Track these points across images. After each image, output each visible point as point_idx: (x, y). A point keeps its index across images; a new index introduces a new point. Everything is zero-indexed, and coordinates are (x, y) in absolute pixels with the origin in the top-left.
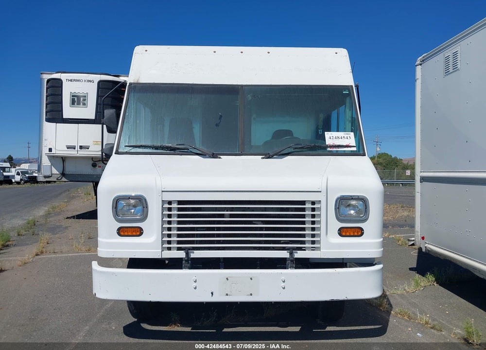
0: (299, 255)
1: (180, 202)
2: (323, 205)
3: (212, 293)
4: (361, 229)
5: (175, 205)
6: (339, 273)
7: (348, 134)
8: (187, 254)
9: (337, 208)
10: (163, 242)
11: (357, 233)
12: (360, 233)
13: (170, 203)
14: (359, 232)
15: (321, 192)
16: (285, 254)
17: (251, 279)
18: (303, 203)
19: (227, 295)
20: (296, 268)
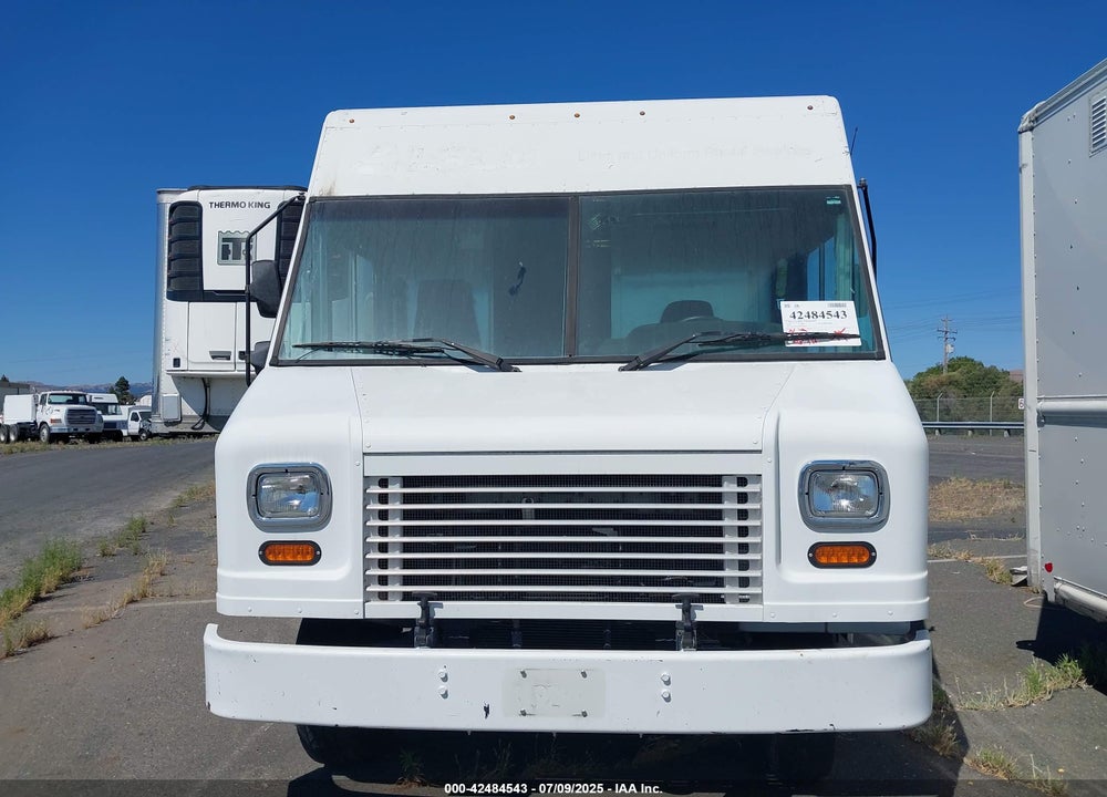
0: (708, 613)
1: (408, 481)
2: (767, 487)
3: (487, 710)
4: (869, 548)
5: (395, 489)
6: (810, 662)
7: (839, 305)
8: (426, 609)
9: (805, 494)
10: (367, 580)
11: (859, 557)
12: (865, 559)
13: (384, 482)
14: (864, 556)
15: (760, 452)
16: (670, 612)
17: (584, 674)
18: (716, 480)
19: (524, 713)
20: (700, 647)
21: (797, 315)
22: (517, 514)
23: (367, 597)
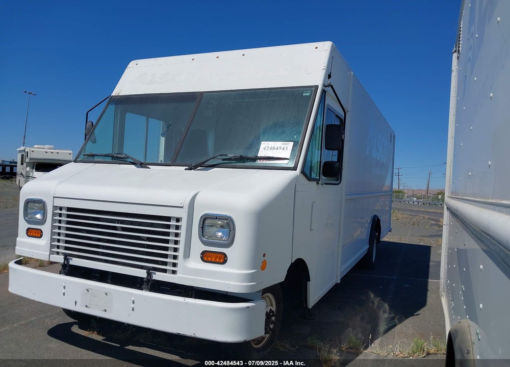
0: (158, 276)
1: (69, 209)
3: (76, 302)
4: (225, 256)
5: (64, 212)
6: (187, 304)
7: (286, 144)
10: (52, 246)
11: (220, 259)
12: (222, 261)
13: (61, 209)
14: (222, 259)
15: (182, 207)
16: (142, 274)
17: (106, 294)
18: (168, 219)
19: (87, 306)
20: (150, 291)
21: (266, 148)
22: (115, 228)
23: (52, 253)
